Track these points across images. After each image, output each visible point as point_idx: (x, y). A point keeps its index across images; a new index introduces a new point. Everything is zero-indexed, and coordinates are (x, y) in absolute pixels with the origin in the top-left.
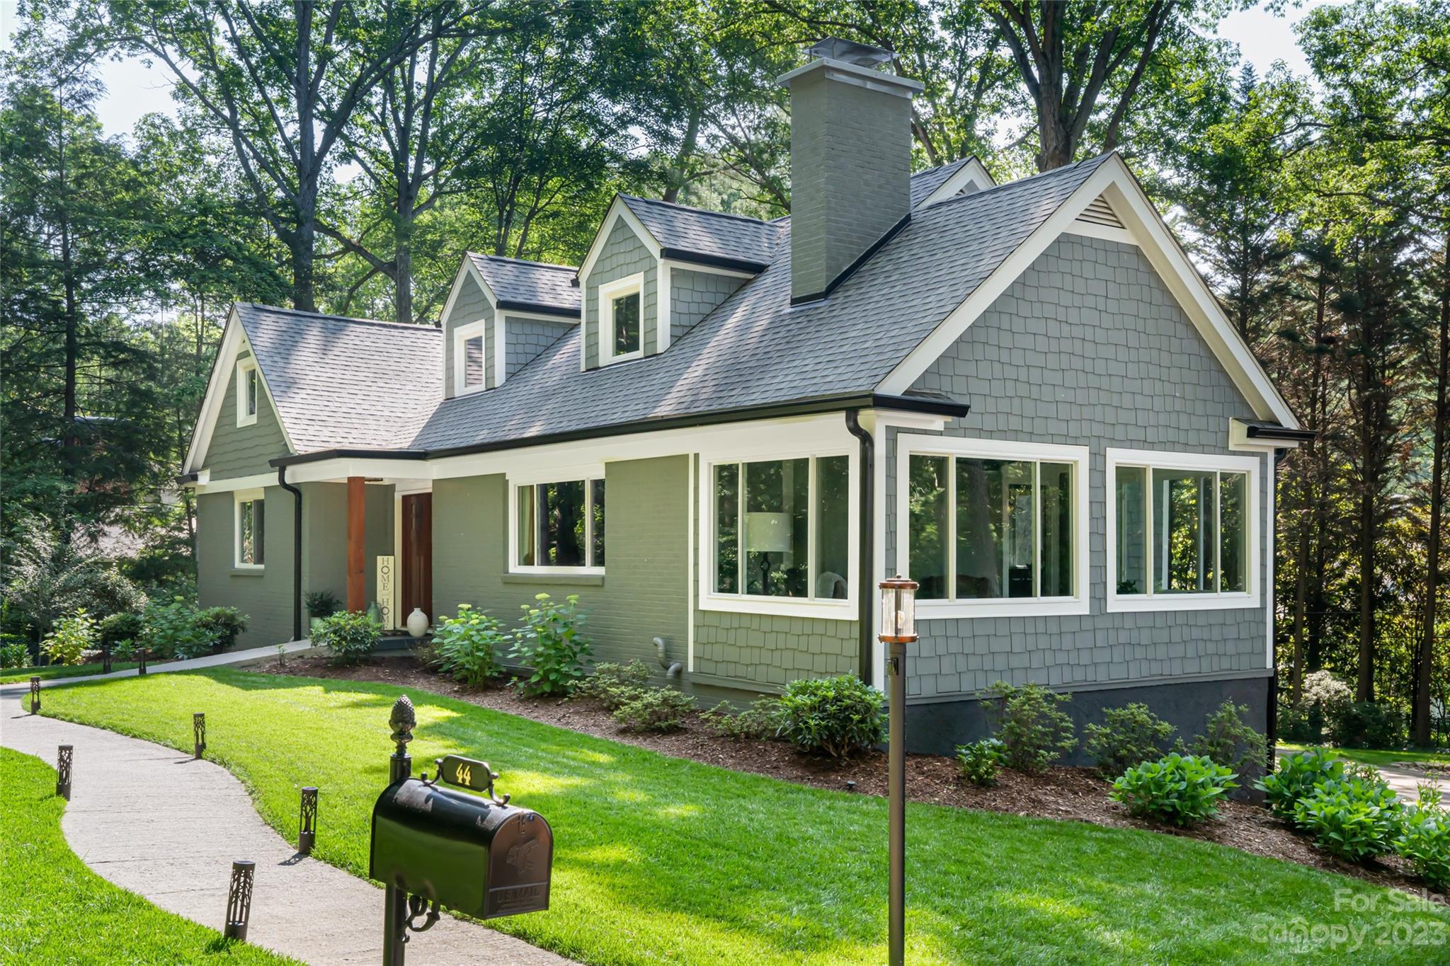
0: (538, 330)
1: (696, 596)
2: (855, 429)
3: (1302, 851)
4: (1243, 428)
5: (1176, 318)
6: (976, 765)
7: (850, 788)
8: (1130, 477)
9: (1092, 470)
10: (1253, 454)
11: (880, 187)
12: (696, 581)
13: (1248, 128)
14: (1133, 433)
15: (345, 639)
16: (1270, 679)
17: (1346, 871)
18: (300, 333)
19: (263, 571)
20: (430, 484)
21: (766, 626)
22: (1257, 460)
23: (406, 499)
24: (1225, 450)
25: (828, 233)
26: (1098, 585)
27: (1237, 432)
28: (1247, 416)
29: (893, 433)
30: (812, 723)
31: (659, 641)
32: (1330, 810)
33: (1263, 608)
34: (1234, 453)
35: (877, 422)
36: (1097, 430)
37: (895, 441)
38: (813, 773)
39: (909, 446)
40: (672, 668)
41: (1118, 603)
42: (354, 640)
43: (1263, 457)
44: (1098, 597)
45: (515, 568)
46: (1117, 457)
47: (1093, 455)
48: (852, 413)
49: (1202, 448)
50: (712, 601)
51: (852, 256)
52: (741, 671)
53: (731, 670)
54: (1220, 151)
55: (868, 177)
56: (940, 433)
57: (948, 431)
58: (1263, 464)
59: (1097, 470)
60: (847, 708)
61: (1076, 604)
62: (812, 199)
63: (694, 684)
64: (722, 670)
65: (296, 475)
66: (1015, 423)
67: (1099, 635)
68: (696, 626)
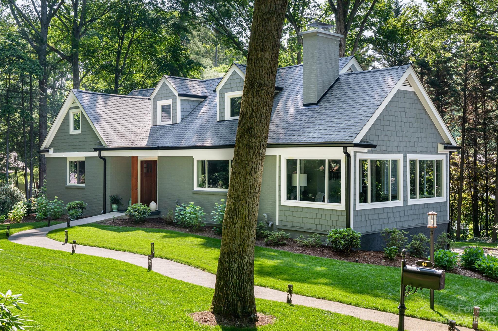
0: (190, 103)
1: (280, 200)
2: (346, 153)
3: (480, 276)
4: (442, 146)
5: (424, 113)
6: (390, 254)
7: (357, 261)
8: (413, 162)
9: (404, 161)
10: (444, 154)
11: (331, 69)
12: (280, 196)
13: (402, 22)
14: (414, 149)
15: (140, 213)
16: (448, 223)
17: (493, 281)
18: (96, 100)
19: (85, 187)
20: (157, 158)
21: (309, 211)
22: (445, 155)
23: (142, 162)
24: (436, 153)
25: (318, 84)
26: (405, 197)
27: (440, 147)
28: (442, 142)
29: (355, 153)
30: (342, 242)
31: (265, 215)
32: (488, 265)
33: (447, 202)
34: (439, 154)
35: (351, 150)
36: (405, 149)
37: (356, 156)
38: (343, 257)
39: (360, 157)
40: (270, 224)
41: (411, 202)
42: (143, 214)
43: (446, 154)
44: (405, 201)
45: (196, 188)
46: (411, 157)
47: (404, 156)
48: (345, 148)
49: (431, 153)
50: (285, 202)
51: (324, 91)
52: (298, 225)
53: (294, 224)
54: (391, 28)
55: (328, 66)
56: (366, 153)
57: (369, 152)
58: (447, 157)
59: (405, 161)
60: (351, 238)
61: (399, 203)
62: (311, 73)
63: (278, 229)
64: (290, 224)
65: (104, 154)
66: (385, 148)
67: (406, 212)
68: (279, 210)
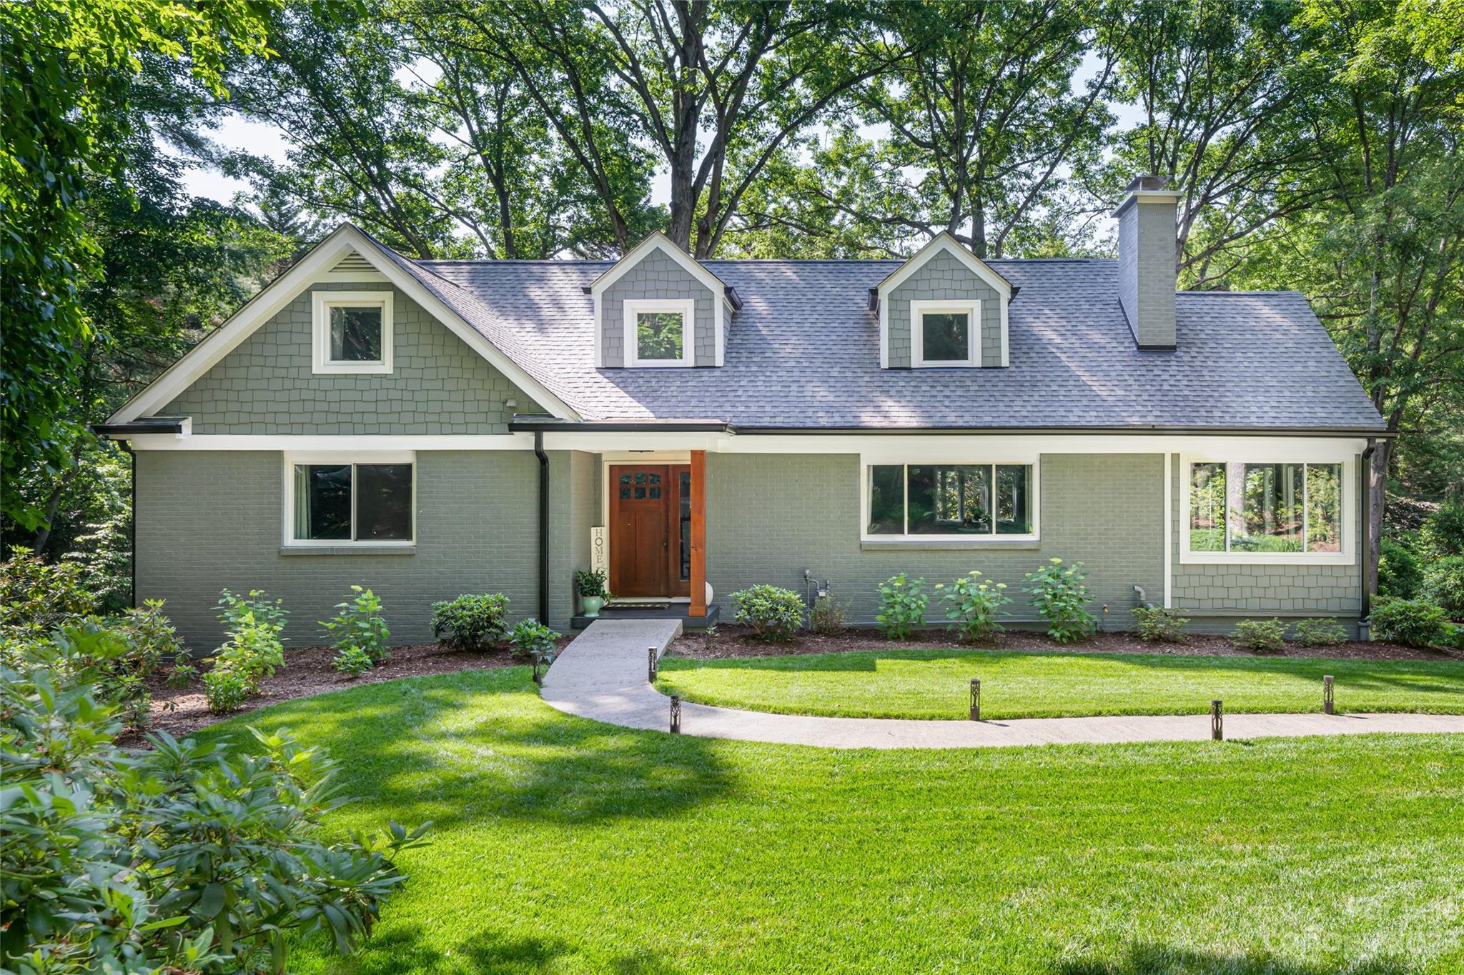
1: (1175, 554)
12: (1175, 544)
31: (1140, 589)
48: (1373, 440)
50: (1192, 557)
52: (1228, 604)
53: (1218, 604)
64: (1206, 605)
68: (1174, 576)
